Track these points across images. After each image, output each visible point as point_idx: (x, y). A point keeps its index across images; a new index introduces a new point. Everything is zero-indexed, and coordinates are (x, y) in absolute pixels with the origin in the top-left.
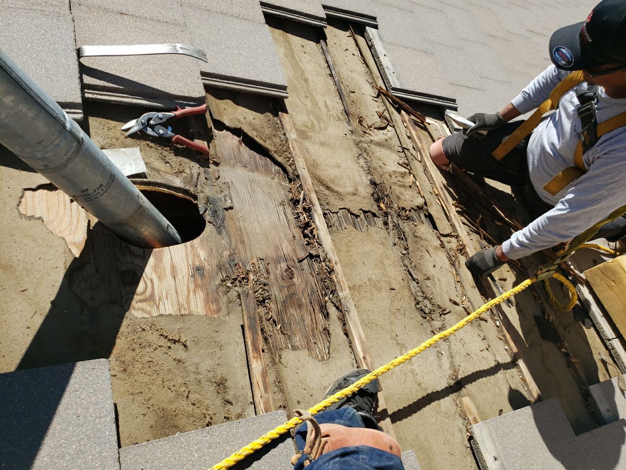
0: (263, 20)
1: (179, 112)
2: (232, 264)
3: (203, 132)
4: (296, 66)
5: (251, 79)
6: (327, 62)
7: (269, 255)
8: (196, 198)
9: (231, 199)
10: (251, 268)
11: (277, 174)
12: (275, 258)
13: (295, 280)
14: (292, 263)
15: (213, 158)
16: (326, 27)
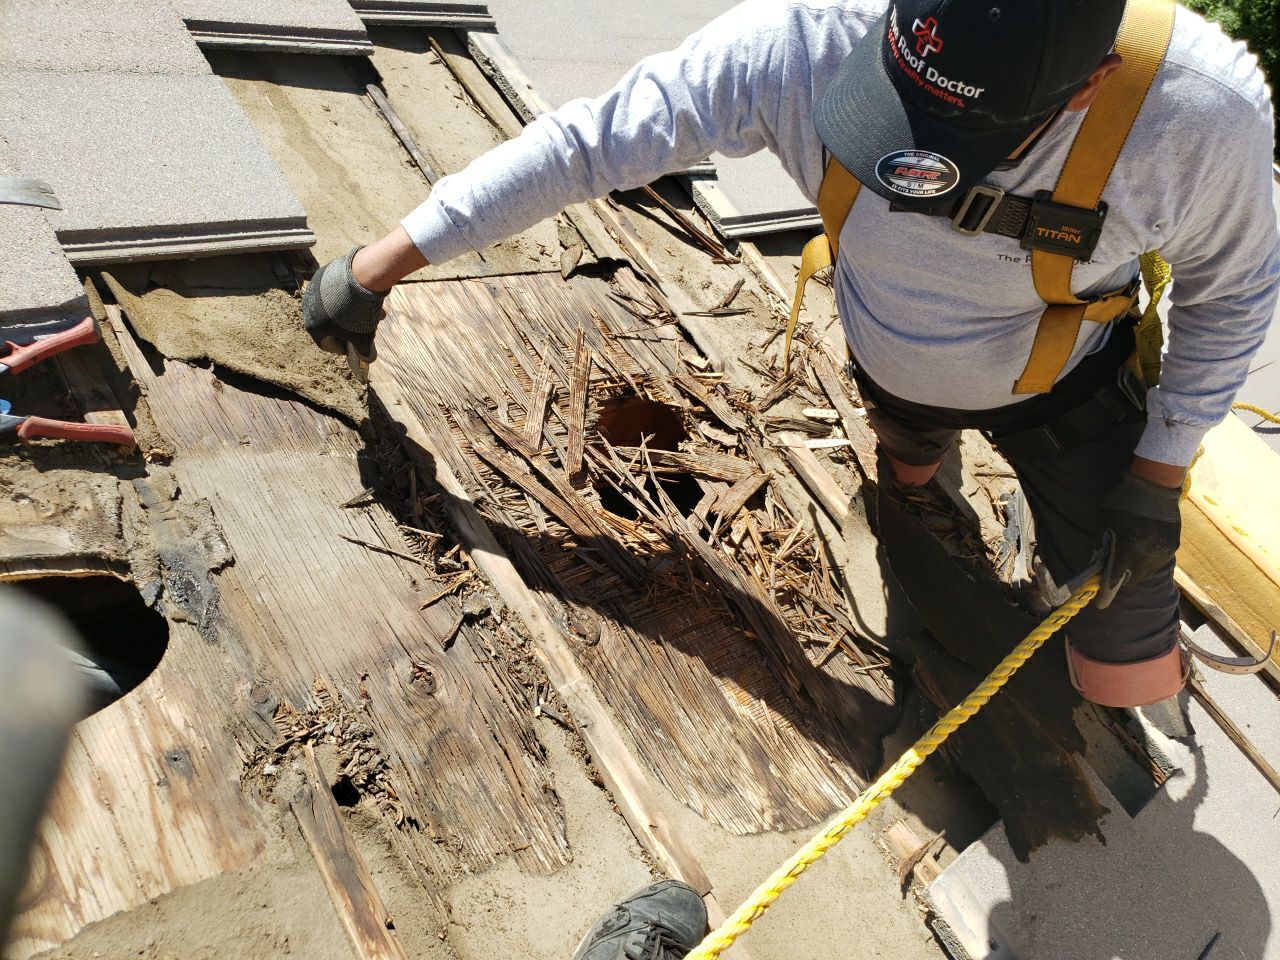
0: (206, 67)
1: (19, 356)
2: (264, 711)
3: (105, 388)
4: (320, 159)
5: (207, 221)
6: (395, 133)
7: (359, 652)
8: (124, 567)
9: (223, 540)
10: (319, 702)
11: (332, 437)
12: (375, 656)
13: (441, 694)
14: (423, 654)
15: (151, 448)
16: (372, 53)
